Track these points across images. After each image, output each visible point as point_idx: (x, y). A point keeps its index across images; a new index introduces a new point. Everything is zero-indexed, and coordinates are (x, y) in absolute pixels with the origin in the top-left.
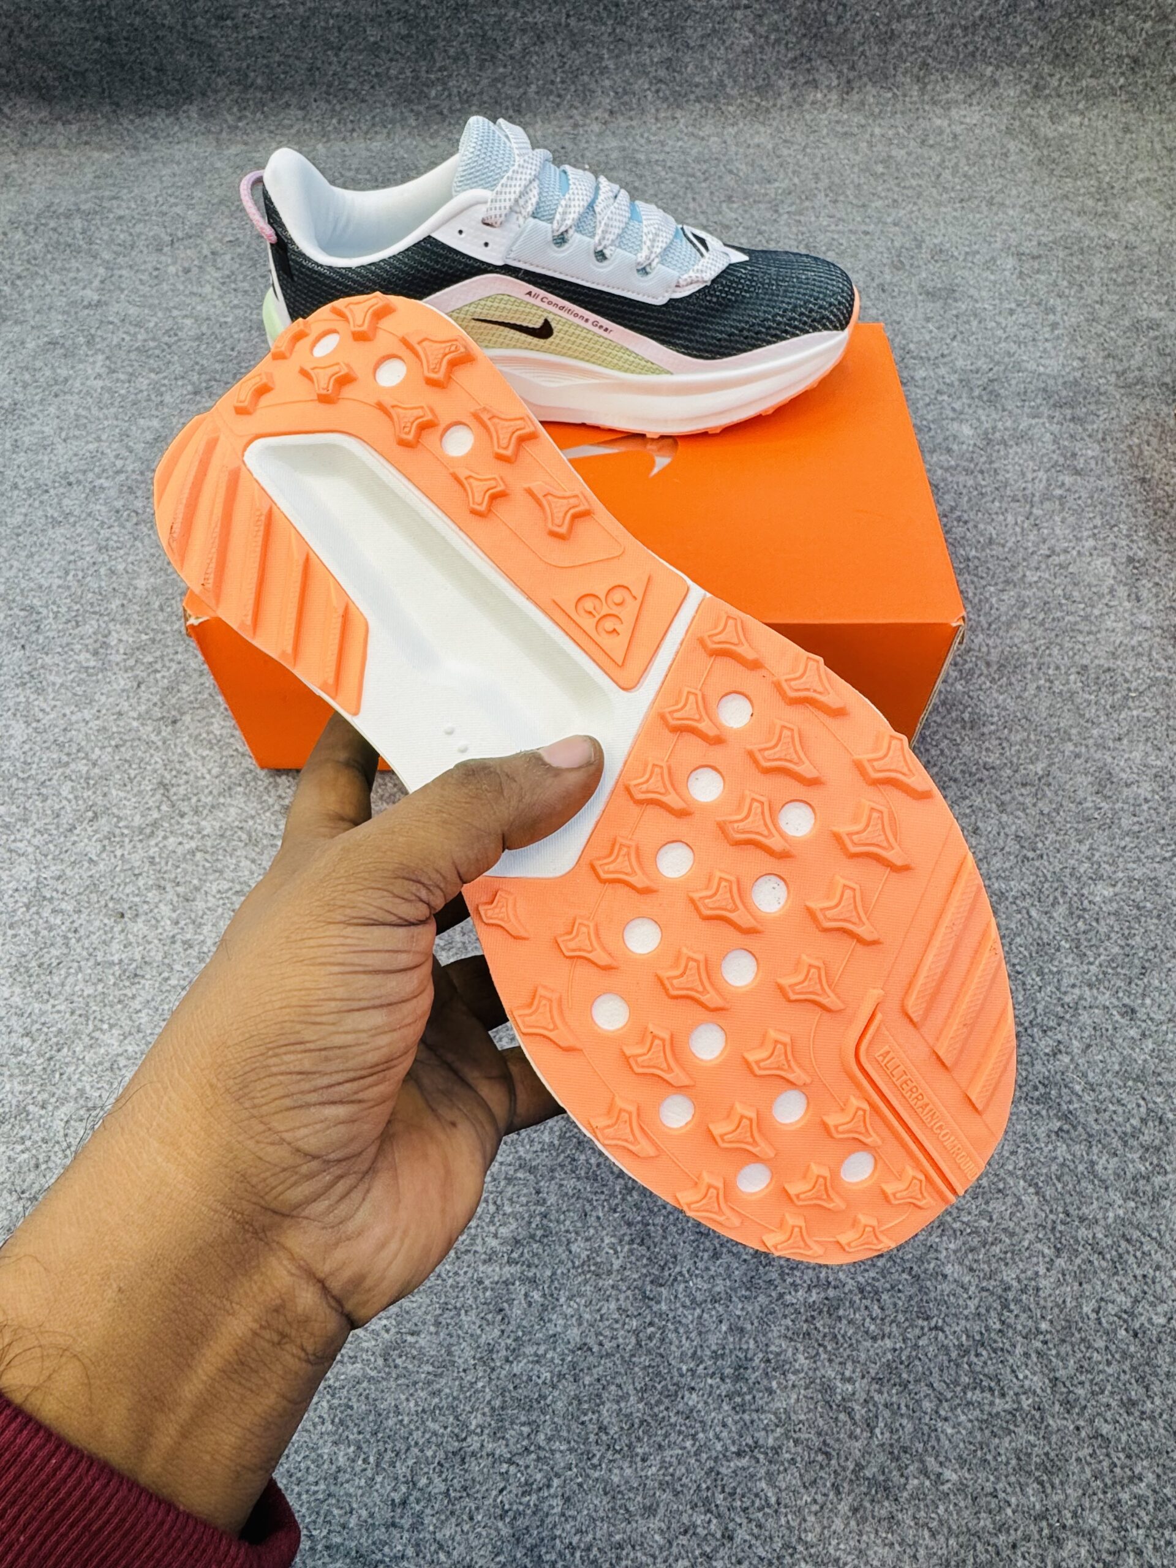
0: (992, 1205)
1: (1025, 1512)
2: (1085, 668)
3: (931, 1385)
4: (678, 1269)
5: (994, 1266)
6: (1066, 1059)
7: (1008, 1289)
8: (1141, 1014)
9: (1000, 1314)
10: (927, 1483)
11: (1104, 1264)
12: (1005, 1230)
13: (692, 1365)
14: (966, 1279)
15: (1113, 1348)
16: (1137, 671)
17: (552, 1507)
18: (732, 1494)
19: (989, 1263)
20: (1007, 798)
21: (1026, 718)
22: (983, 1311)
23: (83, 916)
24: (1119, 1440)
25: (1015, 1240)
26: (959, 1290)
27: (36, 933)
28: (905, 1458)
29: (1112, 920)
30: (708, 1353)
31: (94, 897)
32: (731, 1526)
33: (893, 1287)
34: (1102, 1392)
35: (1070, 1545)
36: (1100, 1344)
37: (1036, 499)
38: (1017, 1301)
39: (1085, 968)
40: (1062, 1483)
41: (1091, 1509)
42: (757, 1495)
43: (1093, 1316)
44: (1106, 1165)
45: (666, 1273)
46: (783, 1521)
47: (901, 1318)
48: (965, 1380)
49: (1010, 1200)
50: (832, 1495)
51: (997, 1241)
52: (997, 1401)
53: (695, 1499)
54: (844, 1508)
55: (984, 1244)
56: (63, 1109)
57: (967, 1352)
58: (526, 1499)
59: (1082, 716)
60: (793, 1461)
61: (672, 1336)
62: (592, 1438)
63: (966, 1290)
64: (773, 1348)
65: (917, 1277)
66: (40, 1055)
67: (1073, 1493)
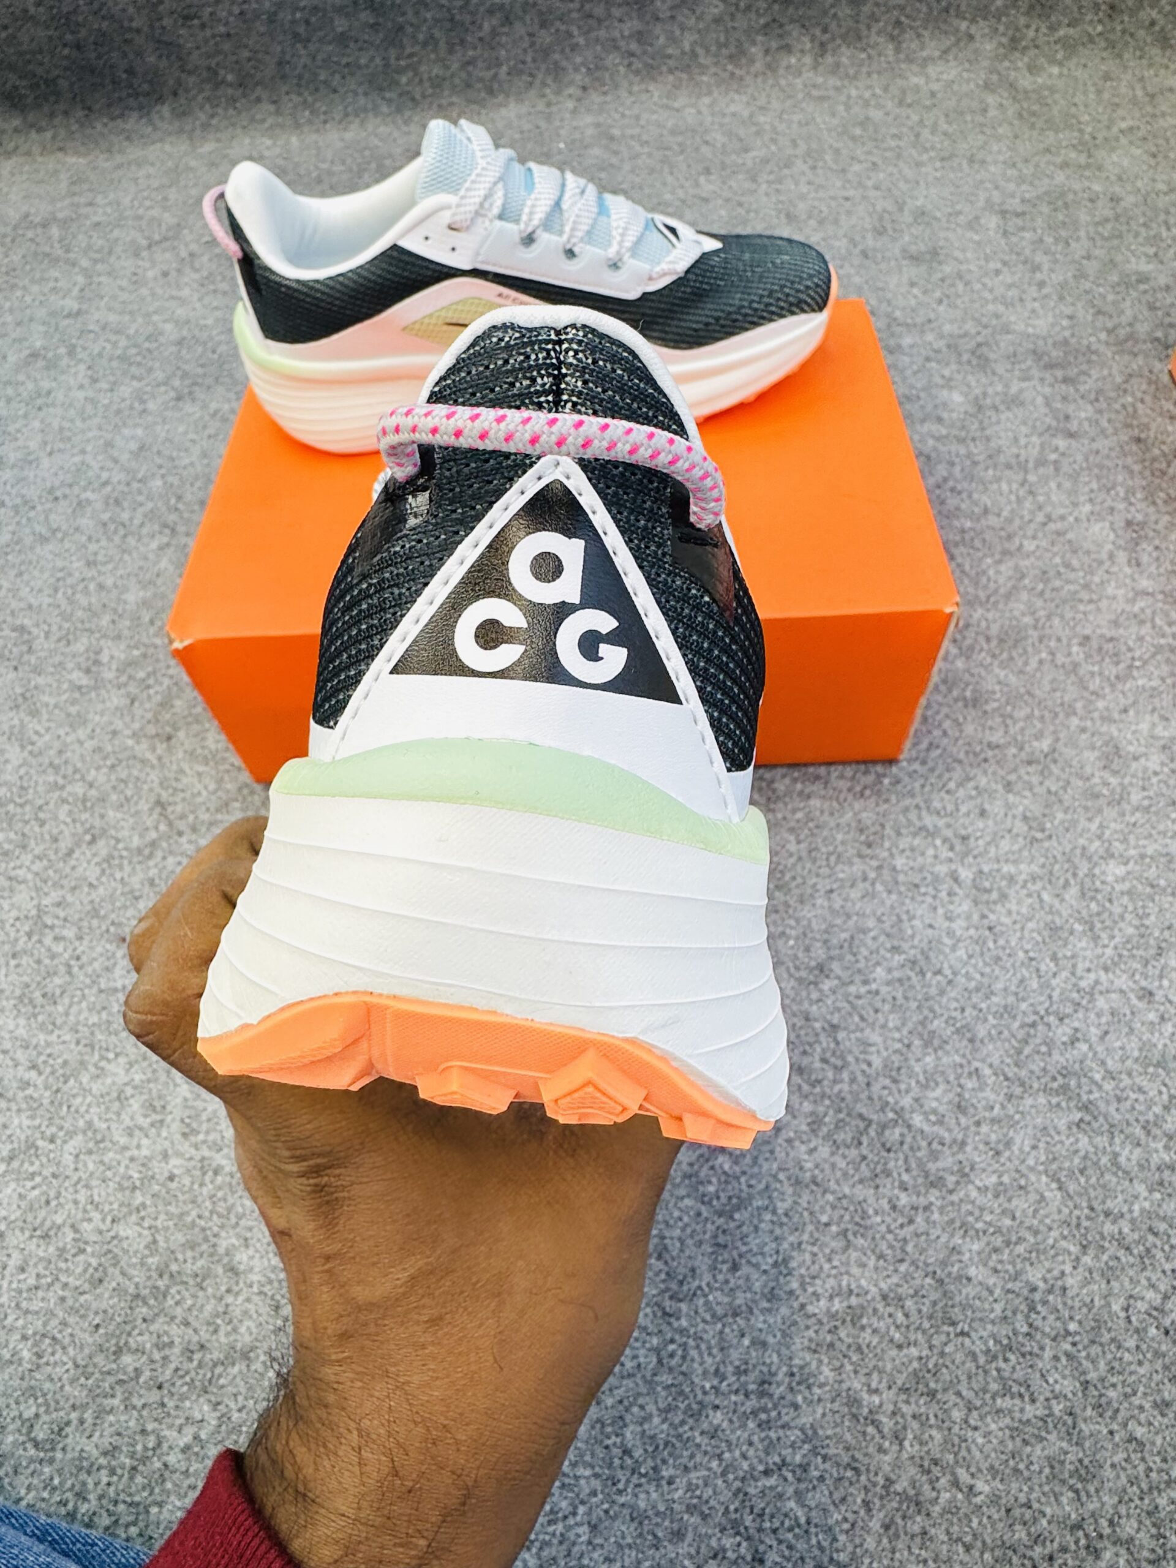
0: (1015, 1202)
1: (1061, 1522)
2: (1087, 638)
3: (959, 1394)
4: (696, 1283)
5: (1019, 1266)
6: (1084, 1047)
7: (1034, 1289)
8: (1159, 996)
9: (1027, 1317)
10: (960, 1496)
11: (1131, 1260)
12: (1029, 1228)
13: (715, 1382)
14: (991, 1281)
15: (1144, 1347)
16: (1141, 639)
17: (578, 1536)
18: (761, 1515)
19: (1013, 1263)
20: (1013, 777)
21: (1029, 693)
22: (1009, 1313)
23: (85, 942)
24: (1153, 1443)
25: (1040, 1237)
26: (985, 1293)
27: (39, 962)
28: (936, 1471)
29: (1125, 900)
30: (730, 1369)
31: (95, 923)
32: (762, 1548)
33: (916, 1292)
34: (1135, 1394)
35: (1107, 1555)
36: (1131, 1343)
37: (1031, 465)
38: (1045, 1303)
39: (1099, 951)
40: (1097, 1491)
41: (1128, 1516)
42: (786, 1515)
43: (1123, 1314)
44: (1129, 1156)
45: (685, 1288)
46: (814, 1541)
47: (926, 1325)
48: (994, 1386)
49: (1033, 1197)
50: (862, 1512)
51: (1020, 1240)
52: (1028, 1407)
53: (724, 1521)
54: (875, 1525)
55: (1008, 1243)
56: (72, 1143)
57: (995, 1358)
58: (551, 1529)
59: (1086, 688)
60: (821, 1479)
61: (694, 1353)
62: (617, 1462)
63: (991, 1293)
64: (796, 1361)
65: (941, 1282)
66: (46, 1088)
67: (1110, 1500)
